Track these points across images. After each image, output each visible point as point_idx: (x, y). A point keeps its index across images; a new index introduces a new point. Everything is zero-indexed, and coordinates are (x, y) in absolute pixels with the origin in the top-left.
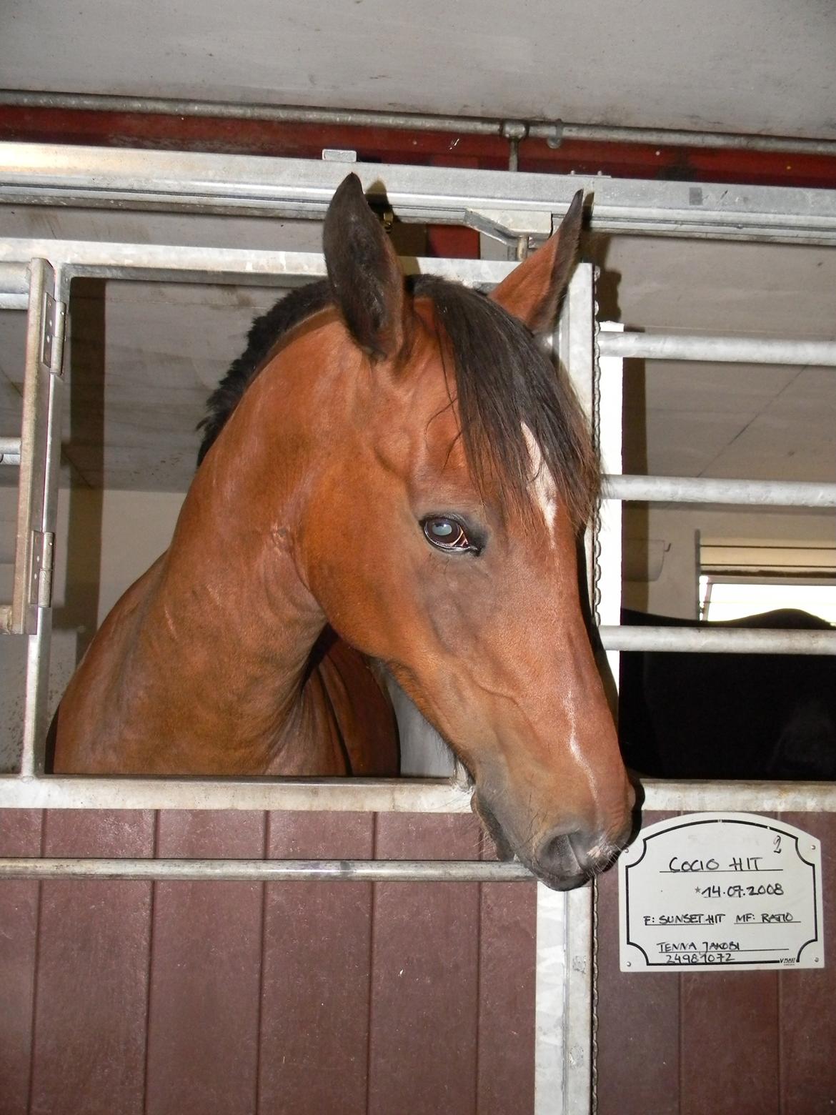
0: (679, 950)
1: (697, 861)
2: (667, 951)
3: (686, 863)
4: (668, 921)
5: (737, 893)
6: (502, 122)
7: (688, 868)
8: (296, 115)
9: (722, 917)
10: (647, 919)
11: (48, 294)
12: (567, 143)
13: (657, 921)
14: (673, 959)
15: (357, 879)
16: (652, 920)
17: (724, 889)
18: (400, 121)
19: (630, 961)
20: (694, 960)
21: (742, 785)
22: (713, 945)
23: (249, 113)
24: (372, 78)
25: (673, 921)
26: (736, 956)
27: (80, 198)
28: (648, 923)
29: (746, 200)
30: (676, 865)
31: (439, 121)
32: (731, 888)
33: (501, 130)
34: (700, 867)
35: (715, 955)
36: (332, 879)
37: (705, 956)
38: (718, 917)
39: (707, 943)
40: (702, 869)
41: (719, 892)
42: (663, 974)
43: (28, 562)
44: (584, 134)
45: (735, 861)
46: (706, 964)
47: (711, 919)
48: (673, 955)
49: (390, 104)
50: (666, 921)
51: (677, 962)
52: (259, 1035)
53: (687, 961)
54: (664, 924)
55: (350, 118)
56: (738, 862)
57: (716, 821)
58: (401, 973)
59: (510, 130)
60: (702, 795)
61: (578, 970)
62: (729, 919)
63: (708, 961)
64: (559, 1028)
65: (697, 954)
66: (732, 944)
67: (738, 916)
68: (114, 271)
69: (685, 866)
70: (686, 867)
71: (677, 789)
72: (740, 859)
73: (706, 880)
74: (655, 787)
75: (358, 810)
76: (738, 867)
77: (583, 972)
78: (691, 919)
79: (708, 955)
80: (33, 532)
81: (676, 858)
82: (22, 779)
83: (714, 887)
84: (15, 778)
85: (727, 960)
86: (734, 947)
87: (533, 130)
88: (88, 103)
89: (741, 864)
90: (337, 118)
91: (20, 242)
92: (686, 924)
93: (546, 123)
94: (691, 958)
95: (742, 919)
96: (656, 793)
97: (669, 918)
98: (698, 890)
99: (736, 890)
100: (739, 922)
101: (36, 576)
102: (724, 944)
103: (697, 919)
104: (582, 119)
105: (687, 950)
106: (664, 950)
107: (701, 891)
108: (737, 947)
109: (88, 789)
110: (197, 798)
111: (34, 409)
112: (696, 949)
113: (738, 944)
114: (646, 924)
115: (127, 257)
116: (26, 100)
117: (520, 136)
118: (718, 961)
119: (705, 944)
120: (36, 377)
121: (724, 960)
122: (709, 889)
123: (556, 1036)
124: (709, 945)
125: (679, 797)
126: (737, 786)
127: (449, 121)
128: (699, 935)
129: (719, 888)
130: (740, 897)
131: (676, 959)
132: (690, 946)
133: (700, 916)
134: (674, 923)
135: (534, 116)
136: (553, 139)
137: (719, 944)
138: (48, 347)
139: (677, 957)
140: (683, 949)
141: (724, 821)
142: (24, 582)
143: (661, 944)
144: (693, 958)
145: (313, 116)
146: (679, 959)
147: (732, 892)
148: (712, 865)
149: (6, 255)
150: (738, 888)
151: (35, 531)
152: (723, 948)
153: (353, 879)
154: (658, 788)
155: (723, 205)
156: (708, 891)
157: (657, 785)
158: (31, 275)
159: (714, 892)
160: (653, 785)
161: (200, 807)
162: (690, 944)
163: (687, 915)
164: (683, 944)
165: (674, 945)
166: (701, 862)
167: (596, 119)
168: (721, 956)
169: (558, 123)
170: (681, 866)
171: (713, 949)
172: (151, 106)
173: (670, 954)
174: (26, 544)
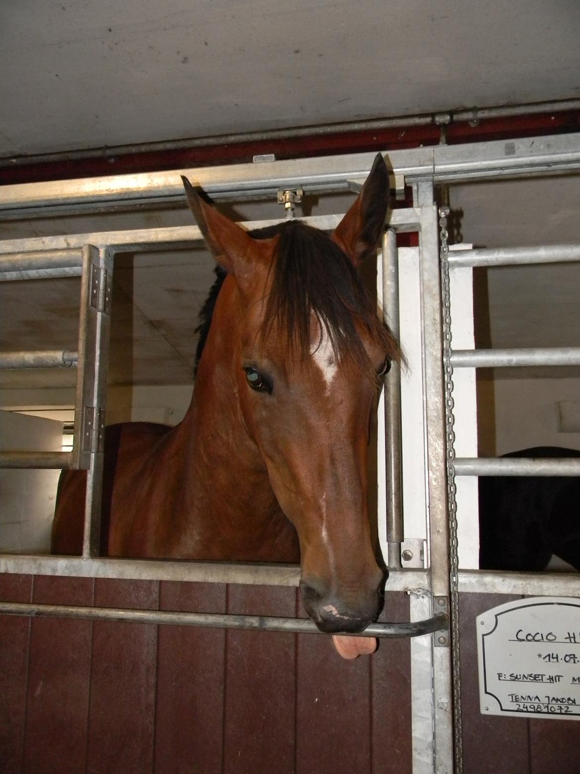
0: (526, 701)
1: (538, 633)
2: (516, 701)
3: (529, 634)
4: (516, 677)
5: (572, 660)
6: (433, 115)
7: (531, 638)
8: (294, 133)
9: (560, 678)
10: (500, 675)
11: (94, 265)
12: (483, 122)
13: (508, 678)
14: (521, 708)
15: (270, 630)
16: (504, 676)
17: (561, 656)
18: (363, 126)
19: (488, 707)
20: (539, 710)
21: (573, 577)
22: (554, 699)
23: (265, 136)
24: (340, 101)
25: (520, 678)
26: (573, 709)
27: (120, 206)
28: (501, 678)
29: (549, 146)
30: (521, 636)
31: (390, 121)
32: (566, 655)
33: (433, 121)
34: (541, 638)
35: (556, 707)
36: (254, 629)
37: (548, 707)
38: (557, 678)
39: (549, 697)
40: (543, 640)
41: (557, 658)
42: (514, 718)
43: (82, 425)
44: (494, 114)
45: (569, 635)
46: (548, 713)
47: (551, 679)
48: (522, 705)
49: (356, 116)
50: (514, 678)
51: (525, 710)
52: (224, 734)
53: (533, 710)
54: (514, 680)
55: (329, 129)
56: (572, 635)
57: (552, 604)
58: (316, 700)
59: (439, 119)
60: (541, 583)
61: (442, 708)
62: (566, 680)
63: (550, 711)
64: (430, 750)
65: (541, 705)
66: (569, 699)
67: (574, 678)
68: (136, 247)
69: (529, 636)
70: (530, 638)
71: (520, 578)
72: (574, 634)
73: (546, 648)
74: (502, 577)
75: (285, 585)
76: (572, 640)
77: (445, 710)
78: (535, 678)
79: (550, 706)
80: (85, 407)
81: (521, 631)
82: (83, 559)
83: (553, 654)
84: (79, 558)
85: (566, 711)
86: (571, 702)
87: (455, 117)
88: (169, 146)
89: (574, 638)
90: (320, 130)
91: (82, 236)
92: (532, 681)
93: (466, 110)
94: (536, 707)
95: (578, 681)
96: (503, 581)
97: (517, 675)
98: (540, 656)
99: (572, 658)
100: (575, 682)
101: (88, 434)
102: (563, 699)
103: (540, 678)
104: (491, 103)
105: (533, 701)
106: (514, 700)
107: (543, 657)
108: (574, 702)
109: (119, 566)
110: (183, 574)
111: (85, 333)
112: (540, 701)
113: (574, 699)
114: (499, 679)
115: (141, 237)
116: (134, 150)
117: (447, 123)
118: (559, 711)
119: (547, 698)
120: (86, 315)
121: (563, 711)
122: (549, 655)
123: (428, 756)
124: (551, 699)
125: (522, 584)
126: (569, 577)
127: (396, 120)
128: (542, 691)
129: (557, 655)
130: (575, 662)
131: (524, 708)
132: (535, 698)
133: (542, 676)
134: (521, 680)
135: (456, 107)
136: (472, 121)
137: (559, 698)
138: (95, 296)
139: (525, 706)
140: (529, 701)
141: (559, 604)
142: (79, 437)
143: (512, 695)
144: (538, 708)
145: (305, 132)
146: (527, 708)
147: (568, 658)
148: (550, 637)
149: (75, 244)
150: (573, 656)
151: (86, 407)
152: (562, 702)
153: (267, 629)
154: (505, 577)
155: (531, 152)
156: (548, 657)
157: (504, 575)
158: (83, 254)
159: (553, 658)
160: (501, 575)
161: (186, 579)
162: (535, 697)
163: (532, 674)
164: (529, 697)
165: (522, 697)
166: (542, 635)
167: (503, 102)
168: (561, 709)
169: (475, 109)
170: (525, 636)
171: (554, 702)
172: (205, 142)
173: (519, 703)
174: (81, 415)
